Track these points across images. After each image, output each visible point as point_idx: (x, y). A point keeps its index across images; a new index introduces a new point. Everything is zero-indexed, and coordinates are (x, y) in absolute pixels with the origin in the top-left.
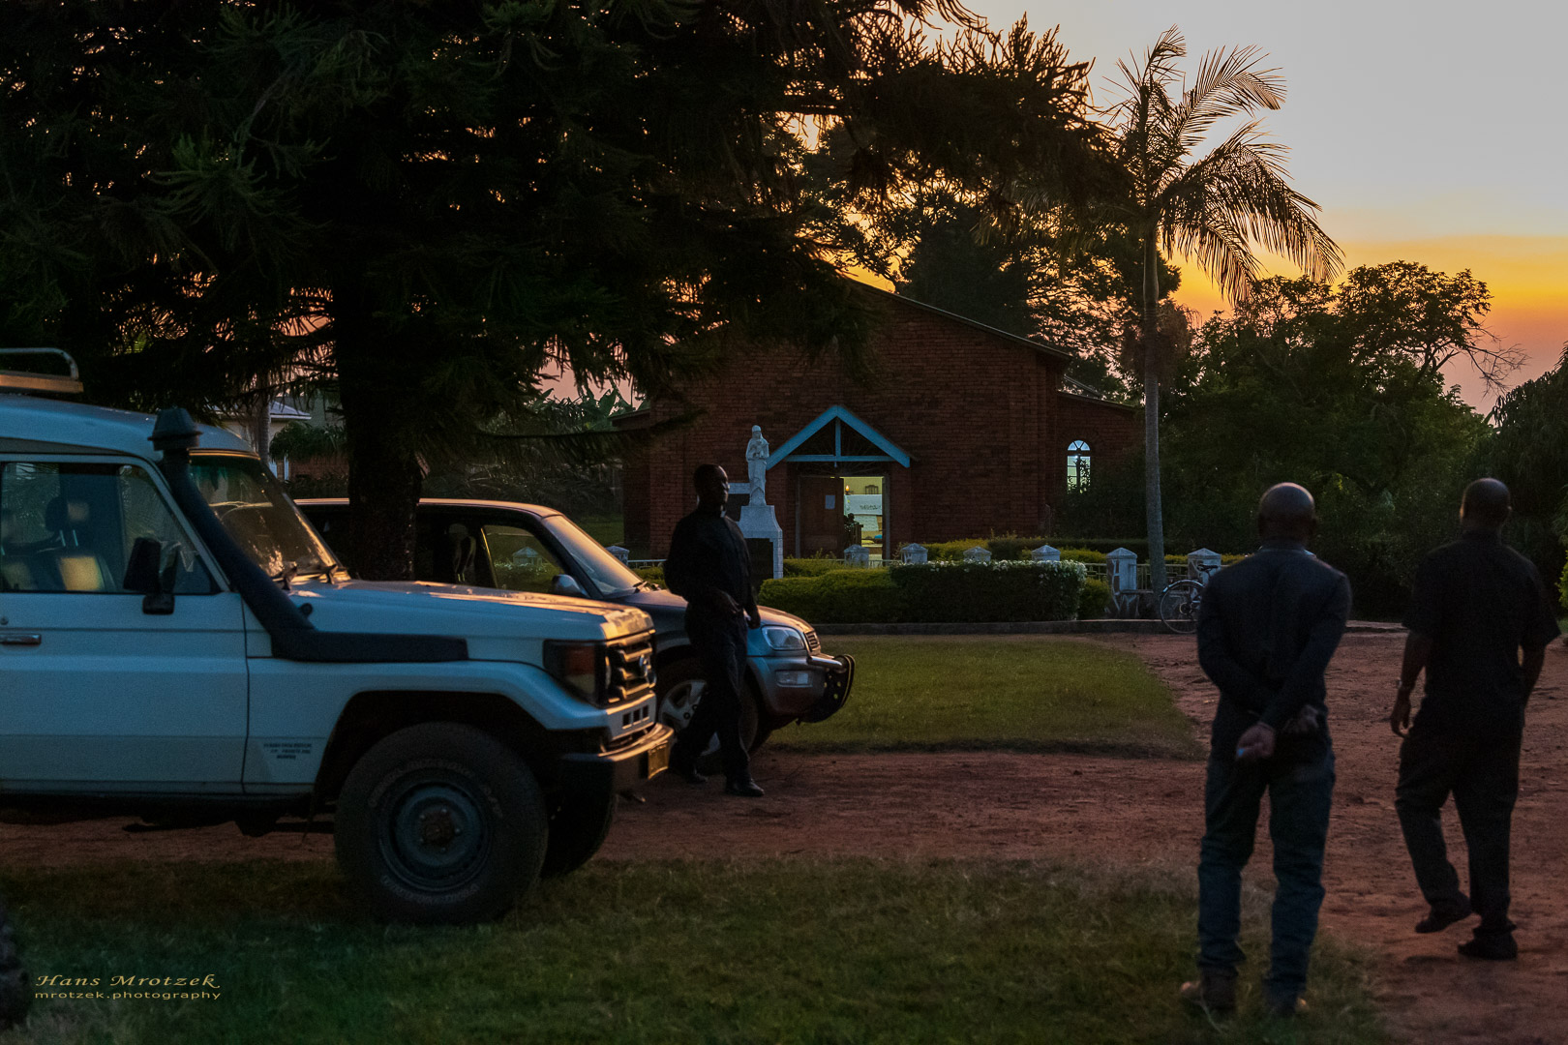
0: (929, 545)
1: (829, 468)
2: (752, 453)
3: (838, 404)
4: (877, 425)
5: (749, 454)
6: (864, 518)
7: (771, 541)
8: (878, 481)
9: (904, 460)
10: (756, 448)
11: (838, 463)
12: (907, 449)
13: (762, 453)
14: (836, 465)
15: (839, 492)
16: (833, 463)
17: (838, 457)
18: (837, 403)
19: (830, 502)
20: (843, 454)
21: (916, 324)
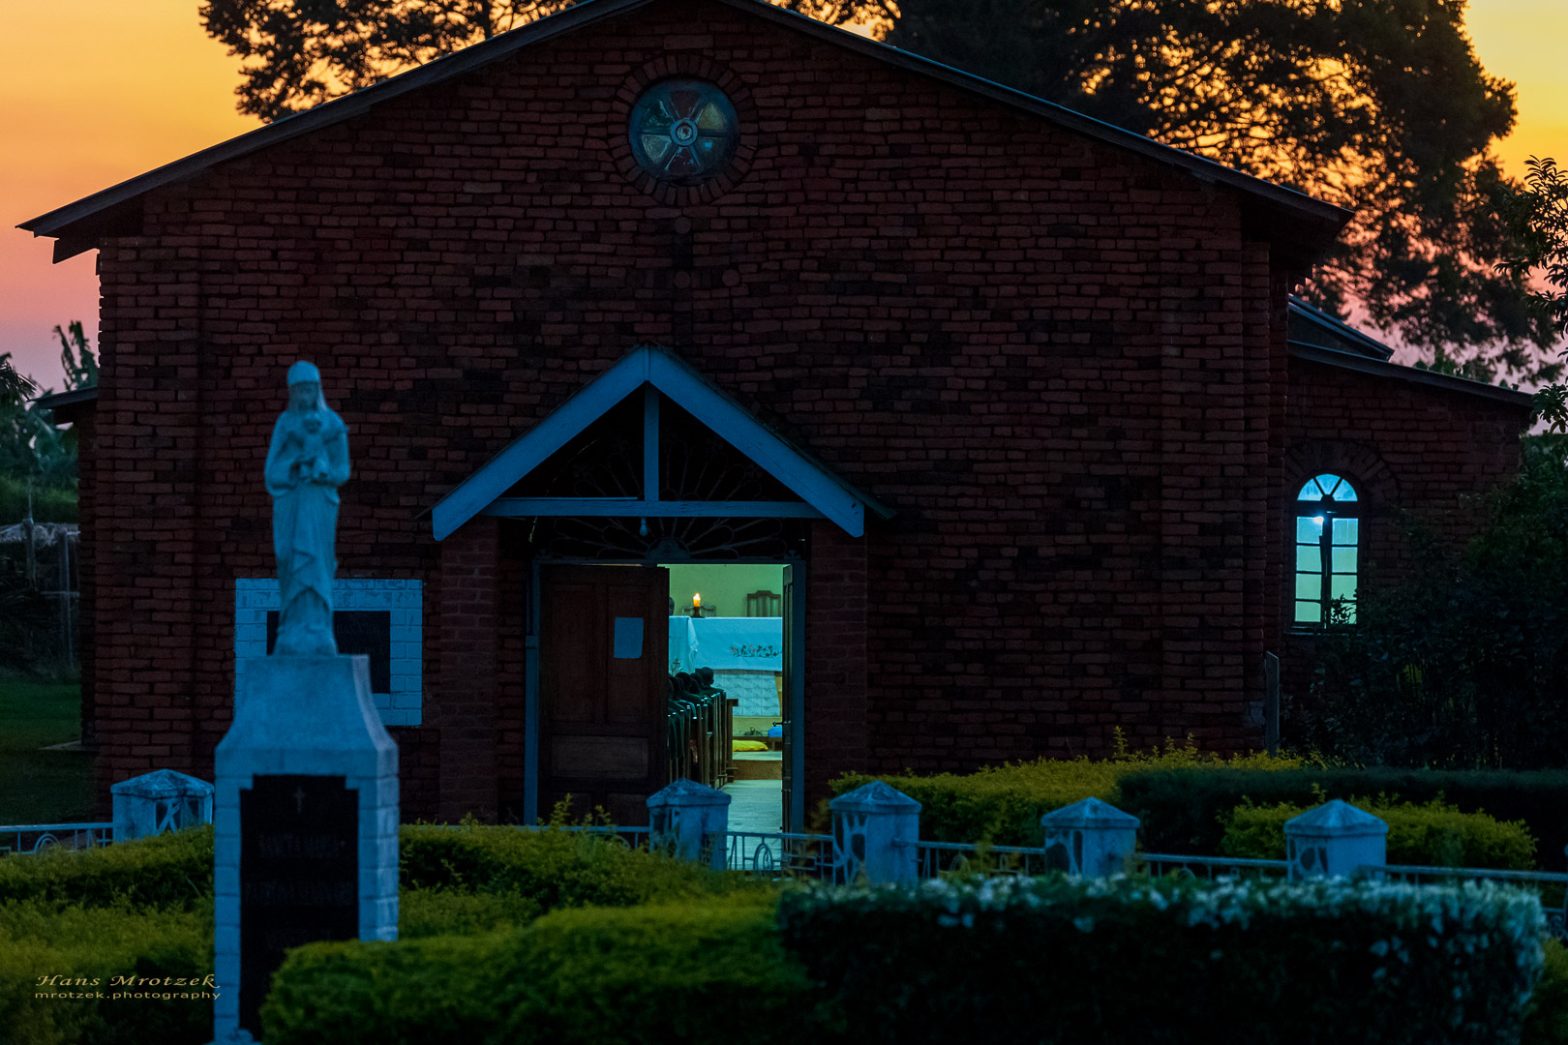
0: (926, 782)
1: (623, 535)
2: (287, 463)
3: (651, 345)
4: (767, 409)
5: (276, 469)
6: (741, 681)
7: (350, 784)
8: (772, 577)
9: (845, 513)
10: (300, 444)
11: (652, 521)
12: (856, 483)
13: (323, 464)
14: (644, 529)
15: (655, 607)
16: (634, 522)
17: (651, 505)
18: (650, 343)
19: (627, 640)
20: (665, 496)
21: (888, 113)
